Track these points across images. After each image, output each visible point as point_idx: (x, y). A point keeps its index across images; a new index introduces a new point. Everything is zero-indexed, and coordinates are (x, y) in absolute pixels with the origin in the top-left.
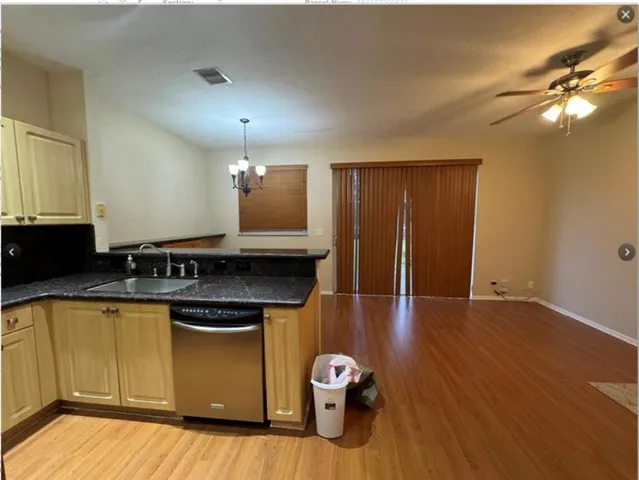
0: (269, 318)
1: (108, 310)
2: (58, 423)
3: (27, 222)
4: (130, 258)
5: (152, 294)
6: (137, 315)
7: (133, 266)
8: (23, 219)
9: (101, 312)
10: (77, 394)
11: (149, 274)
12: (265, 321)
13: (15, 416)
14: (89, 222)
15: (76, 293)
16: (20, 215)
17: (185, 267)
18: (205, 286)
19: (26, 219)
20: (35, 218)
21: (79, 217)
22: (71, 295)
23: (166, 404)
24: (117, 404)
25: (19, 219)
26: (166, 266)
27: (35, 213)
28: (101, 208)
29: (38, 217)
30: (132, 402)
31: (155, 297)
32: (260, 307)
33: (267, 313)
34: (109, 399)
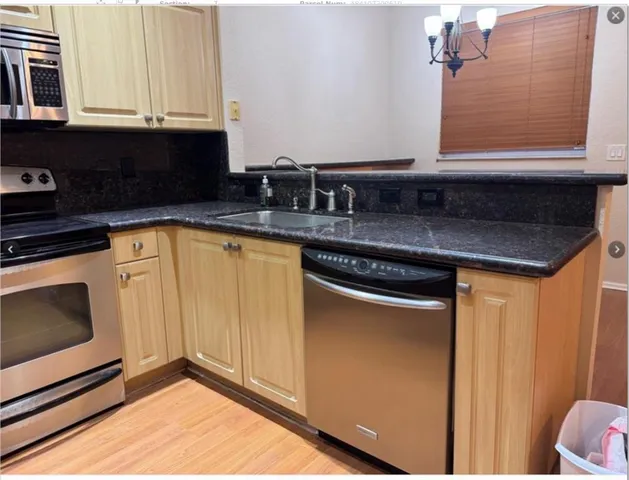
0: (468, 291)
1: (230, 246)
2: (182, 386)
3: (155, 125)
4: (265, 181)
5: (280, 228)
6: (261, 258)
7: (269, 193)
8: (151, 119)
9: (222, 248)
10: (200, 356)
11: (288, 207)
12: (459, 295)
13: (143, 363)
14: (221, 129)
15: (197, 219)
16: (149, 115)
17: (336, 197)
18: (359, 225)
19: (155, 119)
20: (163, 119)
21: (210, 120)
22: (192, 221)
23: (295, 402)
24: (239, 382)
25: (148, 120)
26: (309, 194)
27: (162, 113)
28: (235, 107)
29: (166, 118)
30: (254, 384)
31: (283, 232)
32: (450, 266)
33: (463, 280)
34: (231, 373)
